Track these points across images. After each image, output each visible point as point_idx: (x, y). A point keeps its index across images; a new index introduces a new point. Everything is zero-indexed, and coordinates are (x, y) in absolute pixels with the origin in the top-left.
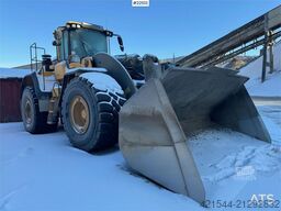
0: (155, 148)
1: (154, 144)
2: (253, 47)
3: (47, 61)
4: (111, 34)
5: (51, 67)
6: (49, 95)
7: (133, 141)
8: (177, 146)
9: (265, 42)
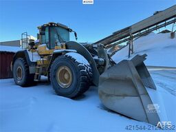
0: (126, 98)
1: (125, 95)
2: (124, 41)
3: (32, 43)
4: (71, 31)
5: (34, 47)
6: (35, 64)
7: (109, 93)
8: (141, 96)
9: (130, 39)
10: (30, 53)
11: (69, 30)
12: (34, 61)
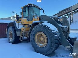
3: (18, 18)
5: (19, 20)
6: (20, 30)
9: (71, 14)
10: (17, 24)
11: (40, 9)
12: (20, 28)
